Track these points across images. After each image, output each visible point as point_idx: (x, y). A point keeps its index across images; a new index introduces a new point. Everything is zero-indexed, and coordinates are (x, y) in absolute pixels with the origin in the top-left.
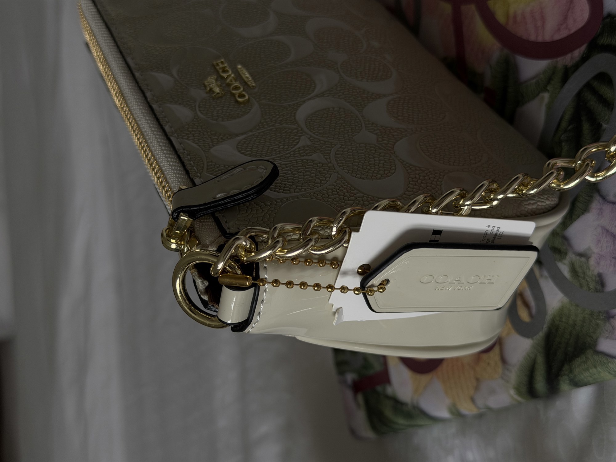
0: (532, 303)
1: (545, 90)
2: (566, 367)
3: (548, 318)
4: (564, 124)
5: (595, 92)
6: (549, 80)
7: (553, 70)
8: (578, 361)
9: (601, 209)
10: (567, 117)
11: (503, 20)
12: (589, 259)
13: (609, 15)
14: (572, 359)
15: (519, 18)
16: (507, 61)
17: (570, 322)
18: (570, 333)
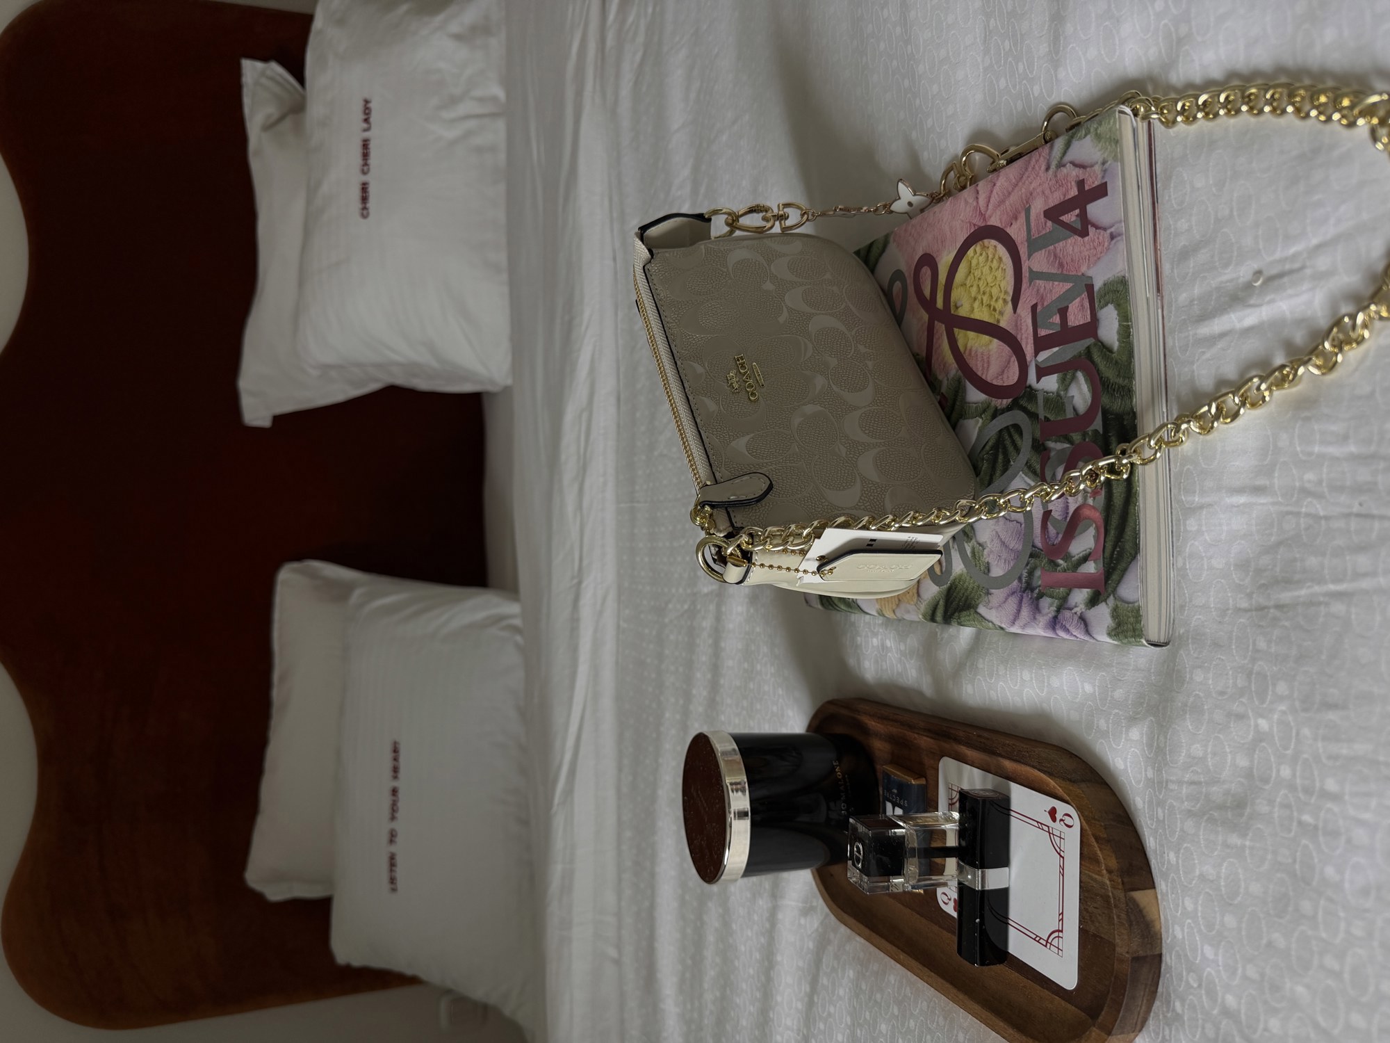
0: (944, 564)
1: (980, 416)
2: (957, 614)
3: (952, 579)
4: (987, 448)
5: (1011, 436)
6: (984, 411)
7: (989, 406)
8: (964, 613)
10: (990, 444)
11: (962, 349)
12: (984, 549)
13: (1030, 387)
14: (961, 611)
15: (973, 353)
16: (959, 381)
17: (965, 586)
18: (963, 594)
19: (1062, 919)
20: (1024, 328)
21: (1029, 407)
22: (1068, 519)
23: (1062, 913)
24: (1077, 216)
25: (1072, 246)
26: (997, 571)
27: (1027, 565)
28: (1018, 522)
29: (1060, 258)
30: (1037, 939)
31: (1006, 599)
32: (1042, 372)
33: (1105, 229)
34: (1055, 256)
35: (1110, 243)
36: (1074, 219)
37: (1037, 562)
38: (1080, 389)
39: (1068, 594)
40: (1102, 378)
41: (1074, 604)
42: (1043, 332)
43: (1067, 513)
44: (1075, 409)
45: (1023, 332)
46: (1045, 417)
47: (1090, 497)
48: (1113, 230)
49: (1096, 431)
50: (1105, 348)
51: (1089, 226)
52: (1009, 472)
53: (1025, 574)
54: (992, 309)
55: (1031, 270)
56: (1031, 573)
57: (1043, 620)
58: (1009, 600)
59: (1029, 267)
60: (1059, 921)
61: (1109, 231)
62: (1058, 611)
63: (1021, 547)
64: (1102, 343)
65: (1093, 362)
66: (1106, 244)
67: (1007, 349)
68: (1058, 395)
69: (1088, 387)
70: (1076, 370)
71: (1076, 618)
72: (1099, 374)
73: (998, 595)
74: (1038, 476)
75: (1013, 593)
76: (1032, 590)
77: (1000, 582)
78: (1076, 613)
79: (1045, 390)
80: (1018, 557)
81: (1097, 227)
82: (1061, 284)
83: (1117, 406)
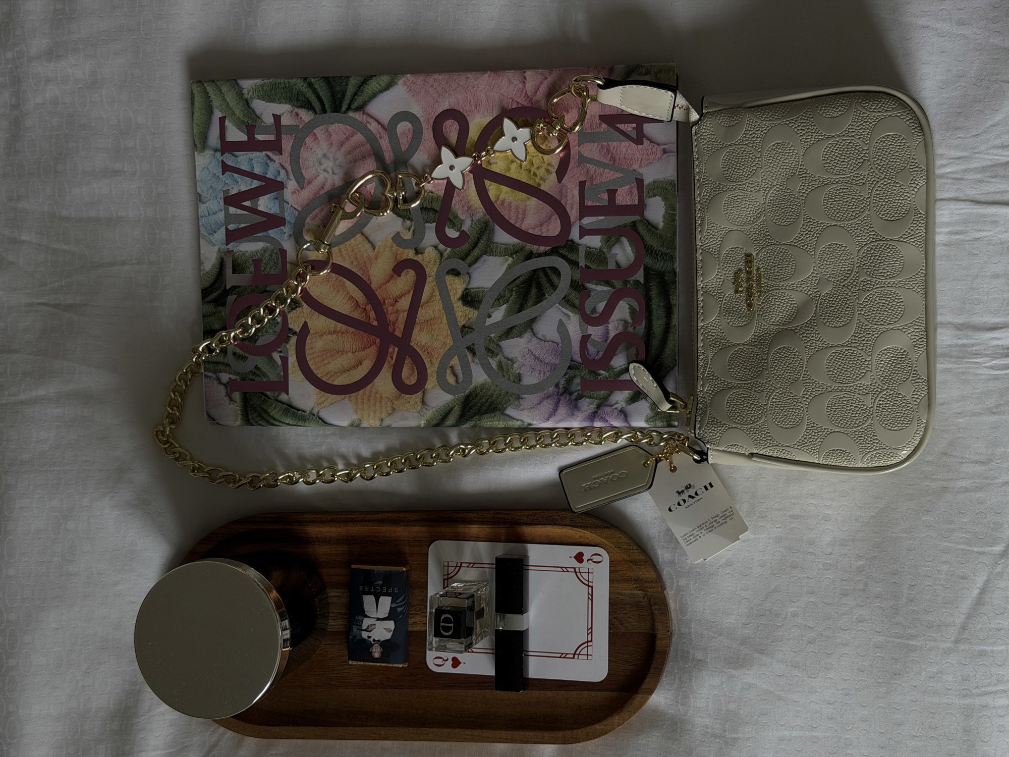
0: (461, 376)
1: (511, 256)
2: (476, 417)
3: (472, 387)
4: (518, 282)
5: (546, 275)
6: (516, 252)
7: (522, 249)
8: (487, 415)
9: (531, 339)
10: (521, 279)
11: (492, 198)
12: (513, 363)
13: (572, 241)
14: (482, 414)
15: (506, 205)
16: (486, 224)
17: (489, 393)
18: (487, 400)
19: (591, 632)
20: (569, 196)
21: (569, 256)
22: (609, 341)
23: (592, 628)
24: (634, 128)
25: (625, 148)
26: (530, 379)
27: (566, 374)
28: (553, 342)
29: (612, 153)
30: (563, 656)
31: (541, 402)
32: (584, 232)
33: (659, 145)
34: (608, 151)
35: (662, 156)
36: (629, 129)
37: (577, 372)
38: (624, 249)
39: (610, 396)
40: (646, 245)
41: (615, 402)
42: (589, 203)
43: (608, 337)
44: (617, 263)
45: (568, 198)
46: (586, 265)
47: (631, 327)
48: (665, 147)
49: (637, 282)
50: (651, 226)
51: (644, 139)
52: (544, 303)
53: (563, 382)
54: (532, 173)
55: (580, 155)
56: (569, 381)
57: (581, 415)
58: (545, 402)
59: (579, 152)
60: (588, 634)
61: (662, 147)
62: (599, 407)
63: (558, 361)
64: (647, 221)
65: (638, 233)
66: (659, 155)
67: (548, 209)
68: (601, 250)
69: (632, 249)
70: (621, 236)
71: (616, 412)
72: (643, 242)
73: (530, 399)
74: (577, 308)
75: (548, 397)
76: (571, 394)
77: (532, 389)
78: (616, 408)
79: (588, 245)
80: (554, 369)
81: (651, 141)
82: (612, 172)
83: (659, 266)
